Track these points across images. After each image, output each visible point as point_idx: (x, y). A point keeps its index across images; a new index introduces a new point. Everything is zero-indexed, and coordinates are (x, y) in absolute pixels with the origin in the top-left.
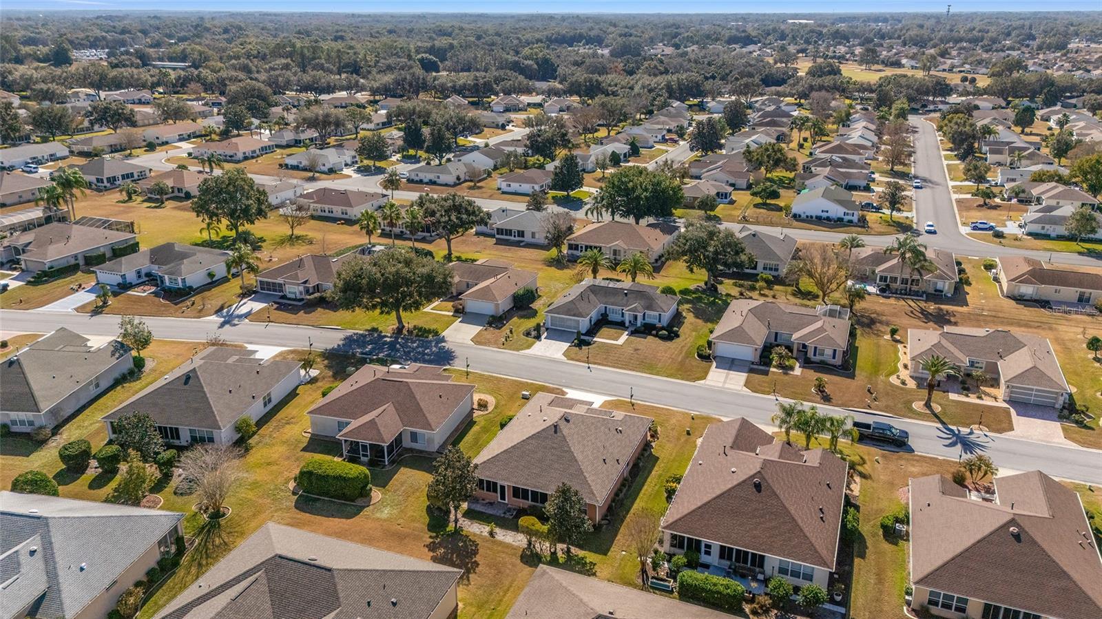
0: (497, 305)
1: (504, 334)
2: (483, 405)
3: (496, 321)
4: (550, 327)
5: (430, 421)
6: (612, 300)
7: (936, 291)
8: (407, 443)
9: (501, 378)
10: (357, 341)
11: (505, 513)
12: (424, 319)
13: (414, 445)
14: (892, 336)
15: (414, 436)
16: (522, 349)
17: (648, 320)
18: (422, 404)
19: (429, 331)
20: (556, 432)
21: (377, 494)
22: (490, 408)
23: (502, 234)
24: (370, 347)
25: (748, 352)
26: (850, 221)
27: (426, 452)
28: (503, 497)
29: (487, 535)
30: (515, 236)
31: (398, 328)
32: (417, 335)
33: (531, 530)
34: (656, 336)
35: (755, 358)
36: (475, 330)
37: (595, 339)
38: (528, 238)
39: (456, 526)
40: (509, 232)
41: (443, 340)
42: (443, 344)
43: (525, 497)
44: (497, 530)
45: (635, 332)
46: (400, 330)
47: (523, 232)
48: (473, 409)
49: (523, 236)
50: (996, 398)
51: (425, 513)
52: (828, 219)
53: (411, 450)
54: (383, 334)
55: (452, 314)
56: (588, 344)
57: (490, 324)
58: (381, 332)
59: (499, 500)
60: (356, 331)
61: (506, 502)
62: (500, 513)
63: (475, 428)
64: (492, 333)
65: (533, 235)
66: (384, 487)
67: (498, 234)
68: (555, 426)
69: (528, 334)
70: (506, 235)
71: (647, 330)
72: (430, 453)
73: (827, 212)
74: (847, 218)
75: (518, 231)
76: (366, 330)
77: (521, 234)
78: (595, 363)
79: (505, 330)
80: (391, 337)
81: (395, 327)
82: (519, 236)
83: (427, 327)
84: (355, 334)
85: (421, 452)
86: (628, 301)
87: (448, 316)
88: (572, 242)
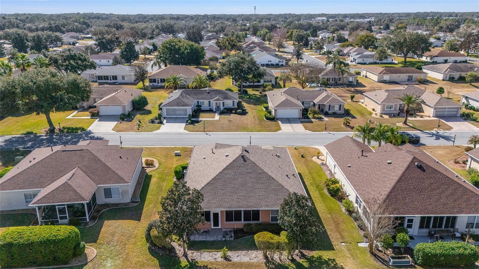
0: (124, 107)
1: (135, 123)
2: (150, 164)
3: (126, 117)
4: (166, 116)
5: (122, 176)
6: (201, 96)
7: (350, 82)
8: (101, 200)
9: (151, 148)
10: (16, 141)
11: (224, 237)
12: (70, 123)
13: (109, 201)
14: (351, 100)
15: (108, 193)
16: (154, 131)
17: (226, 106)
18: (108, 164)
19: (77, 129)
20: (245, 161)
21: (91, 251)
22: (157, 165)
23: (102, 79)
24: (30, 143)
25: (296, 113)
26: (282, 65)
27: (122, 204)
28: (216, 224)
29: (222, 260)
30: (111, 80)
31: (50, 130)
32: (68, 132)
33: (272, 244)
34: (236, 113)
35: (300, 116)
36: (113, 124)
37: (200, 119)
38: (120, 80)
39: (187, 259)
40: (106, 78)
41: (90, 132)
42: (92, 135)
43: (238, 218)
44: (229, 253)
45: (222, 113)
46: (52, 131)
47: (116, 77)
48: (143, 167)
49: (116, 79)
50: (429, 116)
51: (150, 256)
52: (272, 65)
53: (106, 205)
54: (38, 135)
55: (90, 117)
56: (198, 122)
57: (123, 119)
58: (36, 134)
59: (213, 227)
60: (14, 136)
61: (220, 227)
62: (220, 238)
63: (153, 180)
64: (125, 124)
65: (123, 77)
66: (95, 241)
67: (99, 79)
68: (243, 157)
69: (153, 122)
70: (105, 79)
71: (228, 111)
72: (125, 204)
73: (271, 61)
74: (280, 64)
75: (113, 76)
76: (23, 134)
77: (115, 78)
78: (209, 131)
79: (135, 121)
80: (46, 136)
81: (47, 129)
82: (113, 79)
83: (74, 127)
84: (13, 138)
85: (117, 205)
86: (211, 96)
87: (87, 119)
88: (152, 78)
